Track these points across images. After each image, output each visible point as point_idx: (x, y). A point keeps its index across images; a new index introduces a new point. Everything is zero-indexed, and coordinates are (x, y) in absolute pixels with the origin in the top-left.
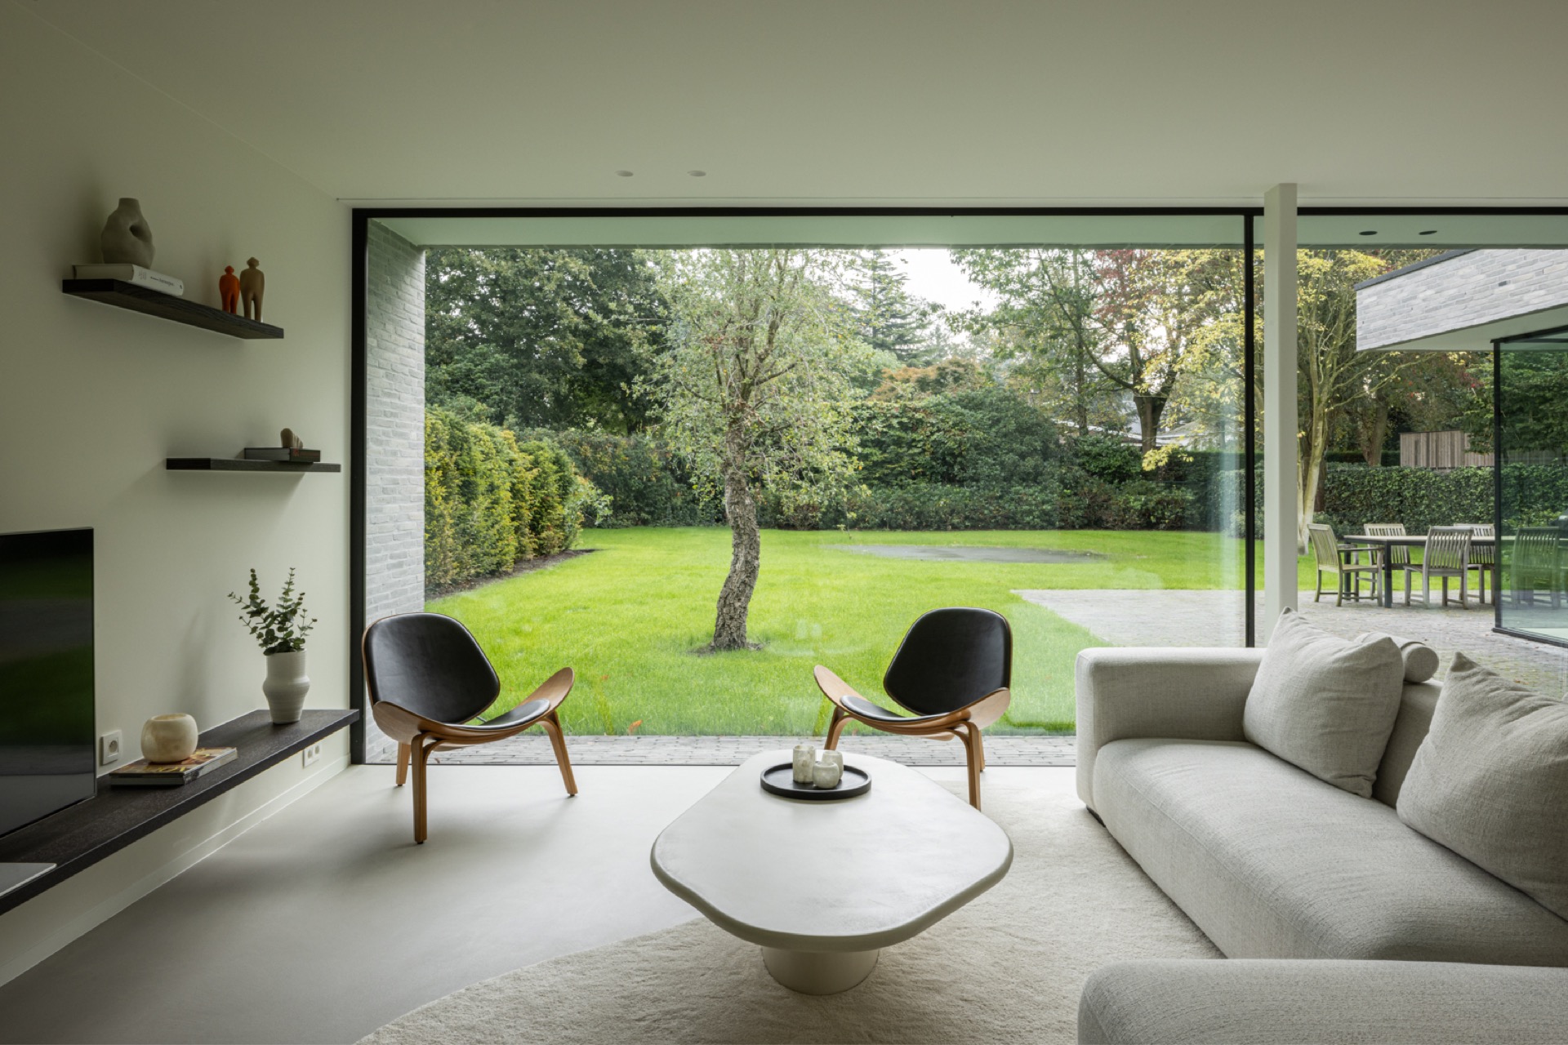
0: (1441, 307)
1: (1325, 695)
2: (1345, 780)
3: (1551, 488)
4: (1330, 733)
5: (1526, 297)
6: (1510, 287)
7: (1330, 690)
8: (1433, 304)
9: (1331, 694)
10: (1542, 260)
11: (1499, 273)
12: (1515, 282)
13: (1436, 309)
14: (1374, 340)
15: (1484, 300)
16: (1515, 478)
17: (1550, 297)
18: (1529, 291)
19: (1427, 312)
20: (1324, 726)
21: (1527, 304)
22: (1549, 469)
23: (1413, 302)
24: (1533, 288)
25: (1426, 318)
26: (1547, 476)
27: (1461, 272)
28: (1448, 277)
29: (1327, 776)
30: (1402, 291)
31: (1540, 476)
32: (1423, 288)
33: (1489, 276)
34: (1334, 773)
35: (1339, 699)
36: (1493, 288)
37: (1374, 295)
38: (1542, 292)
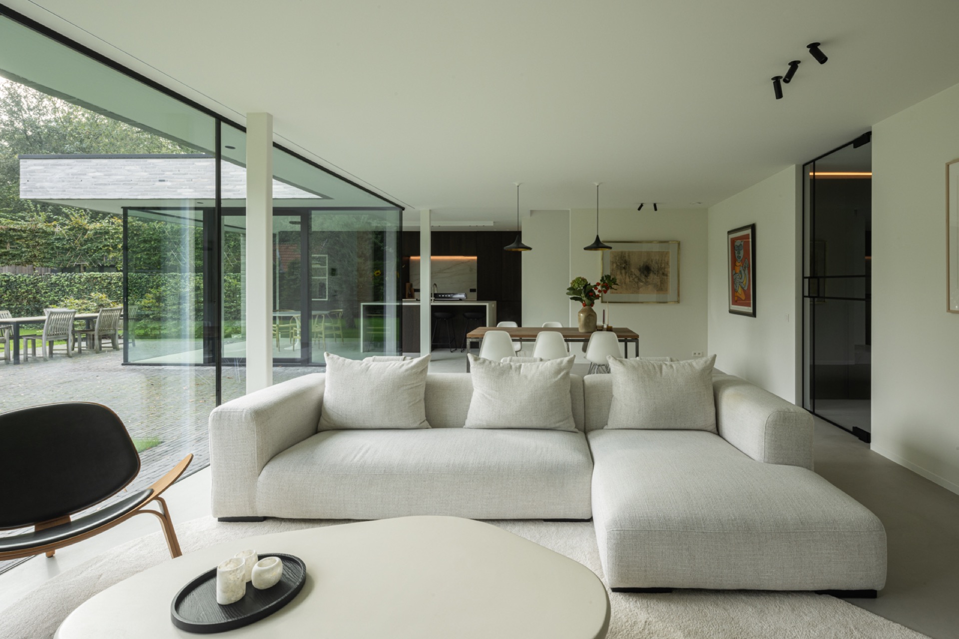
0: (109, 184)
1: (405, 388)
2: (422, 424)
3: (33, 287)
4: (413, 405)
5: (179, 191)
6: (168, 184)
7: (406, 385)
8: (101, 181)
9: (407, 387)
10: (190, 174)
11: (159, 174)
12: (170, 181)
13: (105, 184)
14: (40, 194)
15: (147, 187)
16: (5, 281)
17: (197, 194)
18: (182, 188)
19: (95, 184)
20: (409, 402)
21: (180, 194)
22: (32, 277)
23: (82, 177)
24: (184, 187)
25: (95, 188)
26: (30, 280)
27: (127, 168)
28: (115, 168)
29: (415, 425)
30: (72, 168)
31: (25, 280)
32: (93, 170)
33: (150, 174)
34: (419, 423)
35: (411, 388)
36: (154, 181)
37: (44, 165)
38: (191, 190)
